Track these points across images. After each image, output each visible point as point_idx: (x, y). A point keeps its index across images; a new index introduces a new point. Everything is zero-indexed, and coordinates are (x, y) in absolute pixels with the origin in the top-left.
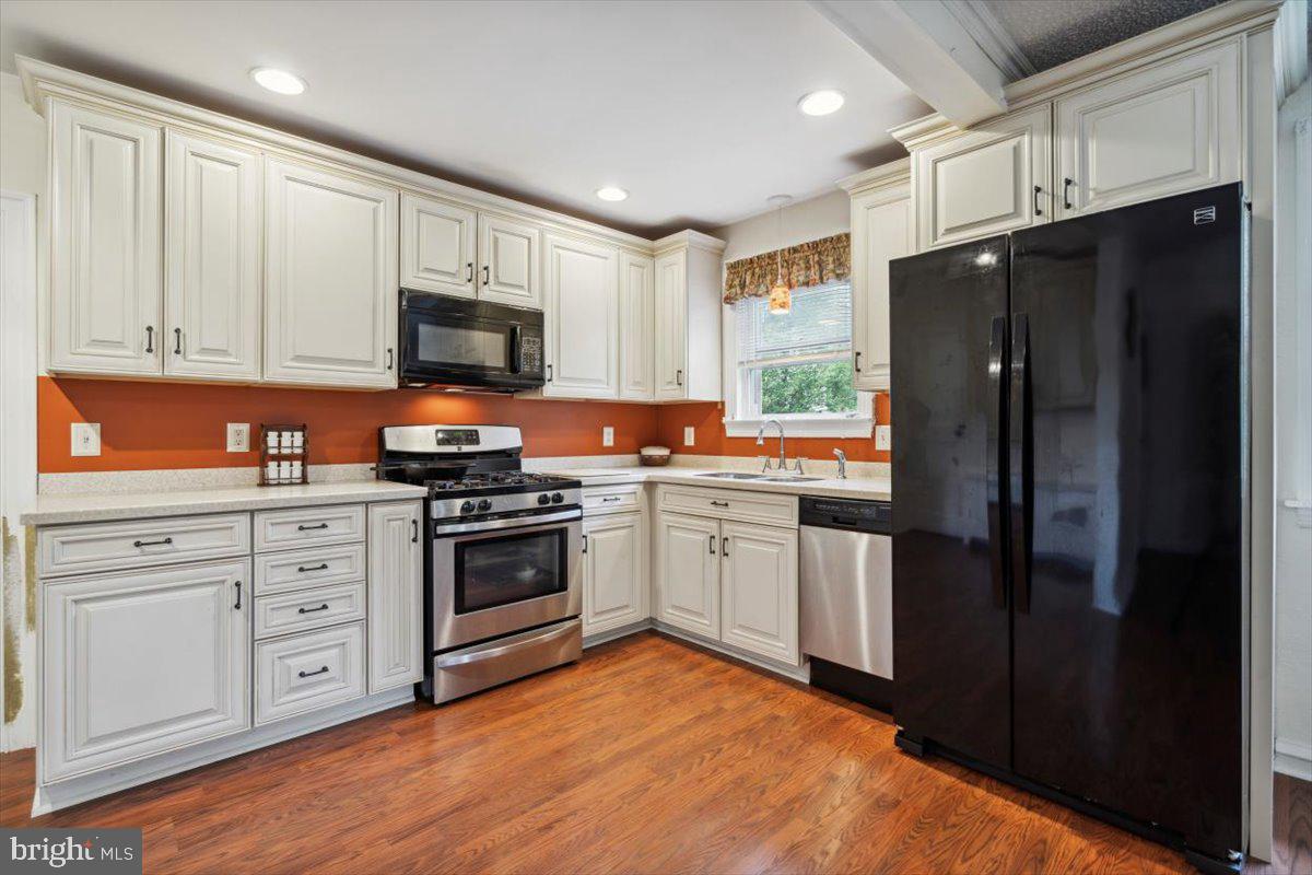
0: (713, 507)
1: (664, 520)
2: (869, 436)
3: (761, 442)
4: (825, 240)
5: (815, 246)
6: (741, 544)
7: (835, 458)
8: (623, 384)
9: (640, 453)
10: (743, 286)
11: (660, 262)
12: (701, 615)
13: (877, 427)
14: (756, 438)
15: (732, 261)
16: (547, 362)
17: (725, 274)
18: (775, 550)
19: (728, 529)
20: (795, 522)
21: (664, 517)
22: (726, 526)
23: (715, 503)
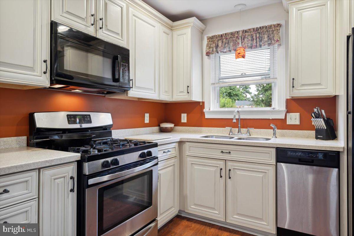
0: (221, 154)
1: (188, 161)
2: (284, 118)
3: (235, 121)
4: (263, 27)
5: (257, 30)
6: (239, 172)
7: (271, 128)
8: (161, 92)
9: (159, 126)
10: (217, 46)
11: (176, 33)
12: (213, 209)
13: (287, 114)
14: (233, 119)
15: (210, 35)
16: (131, 78)
17: (205, 42)
18: (261, 175)
19: (230, 165)
20: (274, 161)
21: (189, 159)
22: (229, 164)
23: (222, 152)
